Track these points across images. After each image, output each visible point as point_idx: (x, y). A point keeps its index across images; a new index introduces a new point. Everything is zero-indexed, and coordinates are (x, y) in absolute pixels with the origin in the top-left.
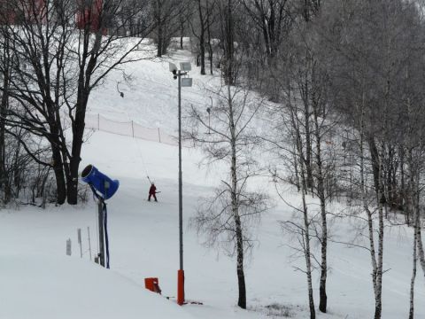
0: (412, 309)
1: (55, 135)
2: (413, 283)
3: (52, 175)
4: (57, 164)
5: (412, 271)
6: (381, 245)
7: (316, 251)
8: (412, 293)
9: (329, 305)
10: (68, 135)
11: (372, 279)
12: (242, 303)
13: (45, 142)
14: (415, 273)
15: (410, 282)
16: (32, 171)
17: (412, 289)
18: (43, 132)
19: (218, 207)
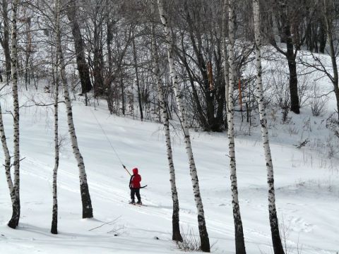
0: (56, 206)
2: (55, 174)
5: (54, 161)
6: (17, 130)
8: (55, 187)
11: (5, 171)
14: (57, 163)
15: (53, 173)
17: (55, 182)
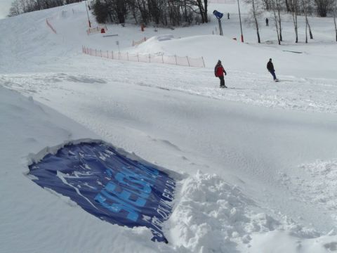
1: (200, 5)
3: (200, 16)
4: (201, 13)
7: (278, 25)
9: (283, 39)
10: (203, 4)
12: (259, 42)
13: (197, 7)
16: (195, 15)
18: (196, 5)
19: (250, 16)
